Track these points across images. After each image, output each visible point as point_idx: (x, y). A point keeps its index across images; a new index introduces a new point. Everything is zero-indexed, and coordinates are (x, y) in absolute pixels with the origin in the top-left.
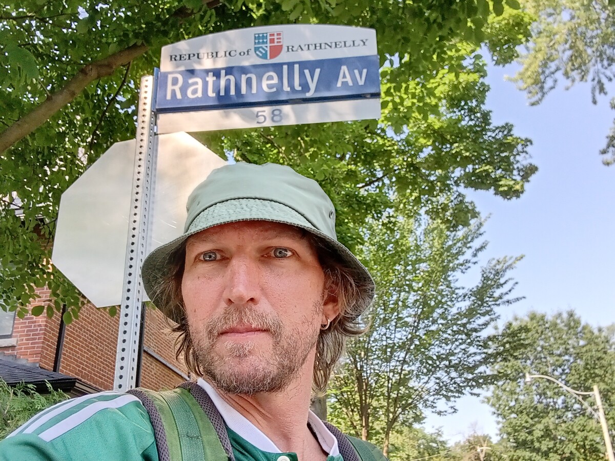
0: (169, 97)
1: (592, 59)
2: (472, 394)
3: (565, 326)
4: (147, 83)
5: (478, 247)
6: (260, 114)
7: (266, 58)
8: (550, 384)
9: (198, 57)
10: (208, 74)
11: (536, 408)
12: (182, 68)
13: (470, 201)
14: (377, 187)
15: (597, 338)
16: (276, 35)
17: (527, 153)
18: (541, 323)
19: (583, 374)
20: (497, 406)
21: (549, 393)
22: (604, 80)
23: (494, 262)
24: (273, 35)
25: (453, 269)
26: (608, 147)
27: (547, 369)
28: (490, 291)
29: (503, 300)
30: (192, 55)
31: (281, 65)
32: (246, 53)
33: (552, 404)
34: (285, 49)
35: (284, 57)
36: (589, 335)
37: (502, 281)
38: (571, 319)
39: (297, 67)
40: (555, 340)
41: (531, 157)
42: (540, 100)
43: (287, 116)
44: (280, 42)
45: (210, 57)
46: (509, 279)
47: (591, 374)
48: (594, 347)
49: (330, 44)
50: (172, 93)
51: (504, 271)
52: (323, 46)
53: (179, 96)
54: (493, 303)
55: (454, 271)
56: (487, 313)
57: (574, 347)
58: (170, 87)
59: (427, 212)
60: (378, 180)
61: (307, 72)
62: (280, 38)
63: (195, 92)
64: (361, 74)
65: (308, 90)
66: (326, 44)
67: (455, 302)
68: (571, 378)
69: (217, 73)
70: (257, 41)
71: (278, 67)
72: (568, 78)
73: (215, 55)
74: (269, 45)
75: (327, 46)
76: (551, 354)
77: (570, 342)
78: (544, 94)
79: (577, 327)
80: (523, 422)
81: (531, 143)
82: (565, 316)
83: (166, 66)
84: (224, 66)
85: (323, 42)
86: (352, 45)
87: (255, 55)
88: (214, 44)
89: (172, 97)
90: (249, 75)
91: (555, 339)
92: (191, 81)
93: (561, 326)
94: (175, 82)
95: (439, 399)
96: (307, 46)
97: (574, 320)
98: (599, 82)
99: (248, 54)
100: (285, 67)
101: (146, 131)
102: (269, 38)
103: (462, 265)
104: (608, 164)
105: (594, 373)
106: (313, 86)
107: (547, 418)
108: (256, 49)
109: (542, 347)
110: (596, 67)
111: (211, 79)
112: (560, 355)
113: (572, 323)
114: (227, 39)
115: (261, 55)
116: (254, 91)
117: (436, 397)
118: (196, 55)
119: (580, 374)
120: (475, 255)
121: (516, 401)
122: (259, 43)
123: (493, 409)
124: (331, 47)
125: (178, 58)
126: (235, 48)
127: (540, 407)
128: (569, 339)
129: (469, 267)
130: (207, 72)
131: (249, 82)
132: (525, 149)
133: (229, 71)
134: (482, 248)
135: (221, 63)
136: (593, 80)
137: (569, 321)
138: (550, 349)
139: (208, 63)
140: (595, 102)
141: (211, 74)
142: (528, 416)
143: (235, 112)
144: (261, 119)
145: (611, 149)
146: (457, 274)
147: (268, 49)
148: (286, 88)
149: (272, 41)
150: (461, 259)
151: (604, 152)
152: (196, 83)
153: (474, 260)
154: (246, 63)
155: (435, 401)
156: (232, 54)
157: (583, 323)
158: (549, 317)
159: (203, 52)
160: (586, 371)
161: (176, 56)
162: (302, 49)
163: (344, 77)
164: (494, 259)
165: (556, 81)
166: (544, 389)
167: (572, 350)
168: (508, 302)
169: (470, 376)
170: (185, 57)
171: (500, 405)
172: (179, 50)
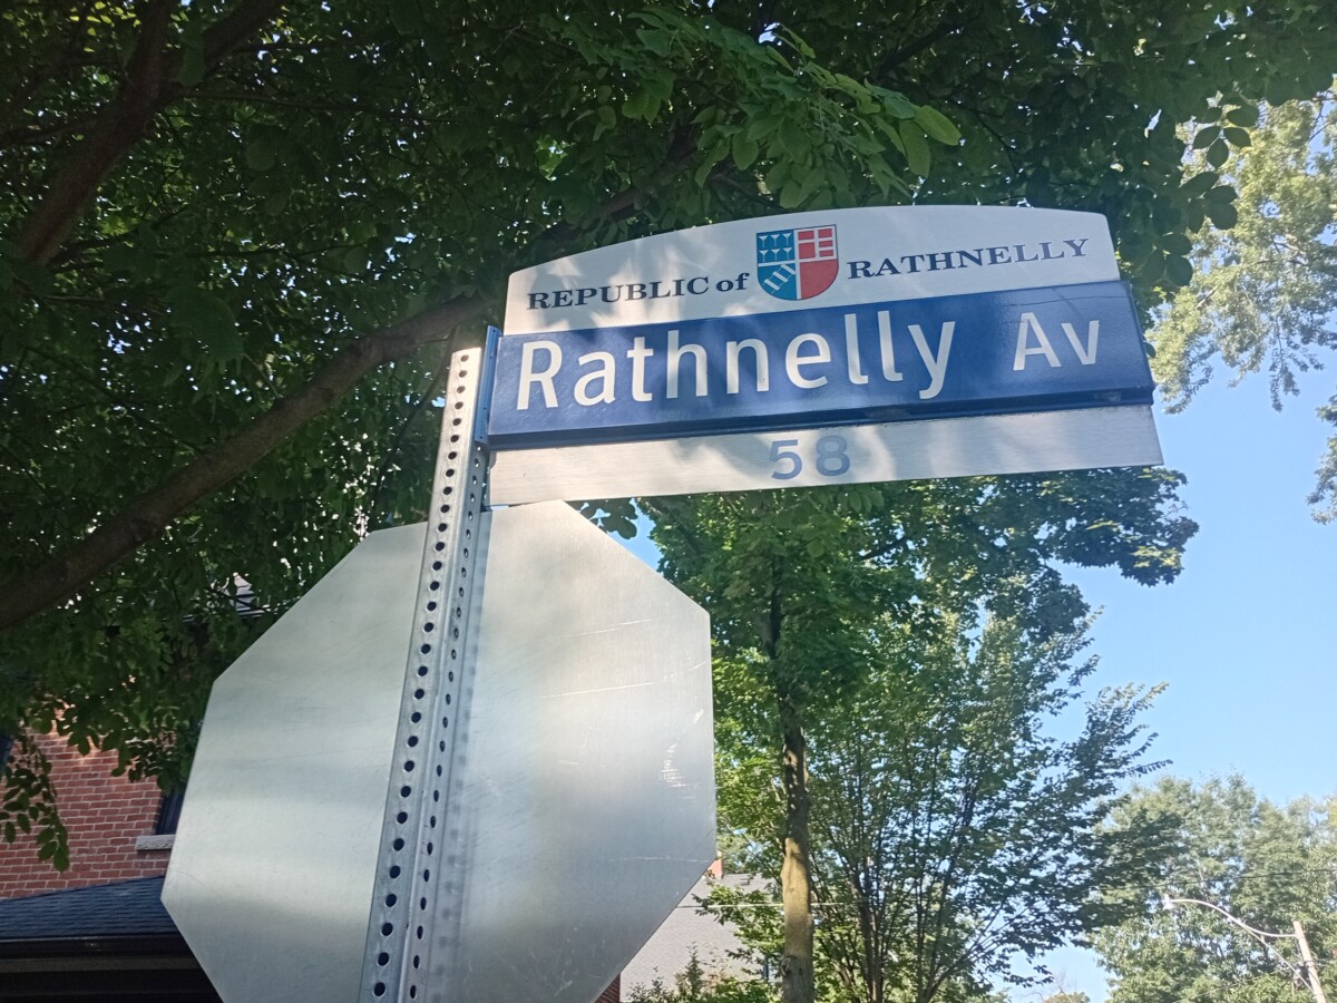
0: (523, 404)
1: (1268, 331)
2: (1076, 943)
3: (1227, 803)
4: (467, 364)
5: (1081, 666)
6: (782, 450)
7: (794, 298)
8: (1204, 911)
9: (605, 298)
10: (633, 342)
11: (1180, 957)
12: (562, 327)
13: (1069, 584)
14: (894, 557)
15: (1288, 827)
16: (816, 234)
17: (1177, 499)
18: (1183, 796)
19: (1265, 894)
20: (1108, 950)
21: (1205, 930)
22: (1294, 369)
23: (1110, 694)
24: (809, 235)
25: (1035, 708)
26: (1322, 487)
27: (1197, 885)
28: (1105, 748)
29: (1130, 766)
30: (587, 293)
31: (838, 313)
32: (736, 285)
33: (1209, 948)
34: (844, 270)
35: (843, 292)
36: (1272, 821)
37: (1127, 730)
38: (1238, 790)
39: (884, 317)
40: (1210, 830)
41: (1185, 506)
42: (1185, 403)
43: (866, 457)
44: (830, 253)
45: (637, 295)
46: (1140, 727)
47: (1281, 893)
48: (1282, 844)
49: (975, 255)
50: (532, 392)
51: (1132, 712)
52: (955, 259)
53: (551, 401)
54: (1113, 771)
55: (1036, 711)
56: (1103, 790)
57: (1246, 844)
58: (527, 377)
59: (989, 605)
60: (897, 544)
61: (916, 331)
62: (830, 243)
63: (596, 387)
64: (1083, 336)
65: (926, 381)
66: (963, 253)
67: (1039, 767)
68: (1243, 901)
69: (654, 336)
70: (764, 252)
71: (829, 321)
72: (1233, 365)
73: (650, 291)
74: (797, 261)
75: (966, 261)
76: (1204, 855)
77: (1237, 833)
78: (1189, 393)
79: (1249, 807)
80: (1158, 983)
81: (1184, 481)
82: (1226, 786)
83: (519, 319)
84: (675, 318)
85: (954, 248)
86: (1041, 255)
87: (759, 287)
88: (647, 265)
89: (531, 404)
90: (746, 343)
91: (1211, 827)
92: (583, 360)
93: (1220, 802)
94: (541, 363)
95: (1014, 950)
96: (907, 261)
97: (1244, 794)
98: (1285, 371)
99: (741, 287)
100: (851, 321)
101: (456, 501)
102: (797, 242)
103: (1051, 699)
104: (1324, 520)
105: (1288, 893)
106: (938, 371)
107: (1203, 976)
108: (763, 274)
109: (1187, 841)
110: (1277, 345)
111: (639, 353)
112: (1220, 858)
113: (1241, 801)
114: (685, 249)
115: (777, 288)
116: (763, 386)
117: (1007, 946)
118: (600, 292)
119: (1259, 894)
120: (1075, 682)
121: (1141, 942)
122: (770, 257)
123: (1101, 956)
124: (979, 262)
125: (551, 300)
126: (703, 270)
127: (1189, 955)
128: (1236, 827)
129: (1066, 704)
130: (631, 333)
131: (748, 360)
132: (1173, 492)
133: (690, 330)
134: (1087, 669)
135: (665, 312)
136: (1273, 367)
137: (1234, 793)
138: (1202, 845)
139: (630, 312)
140: (1278, 407)
141: (639, 342)
142: (1167, 970)
143: (710, 445)
144: (788, 466)
145: (1328, 493)
146: (1043, 715)
147: (797, 273)
148: (857, 378)
149: (807, 250)
150: (1050, 688)
151: (1315, 499)
152: (600, 365)
153: (1074, 690)
154: (737, 311)
155: (1007, 954)
156: (696, 288)
157: (1259, 800)
158: (1198, 788)
159: (619, 282)
160: (1272, 889)
161: (546, 296)
162: (895, 271)
163: (1033, 341)
164: (1109, 689)
165: (1209, 370)
166: (1194, 922)
167: (1240, 848)
168: (1140, 769)
169: (1073, 908)
170: (569, 298)
171: (1112, 949)
172: (556, 279)
